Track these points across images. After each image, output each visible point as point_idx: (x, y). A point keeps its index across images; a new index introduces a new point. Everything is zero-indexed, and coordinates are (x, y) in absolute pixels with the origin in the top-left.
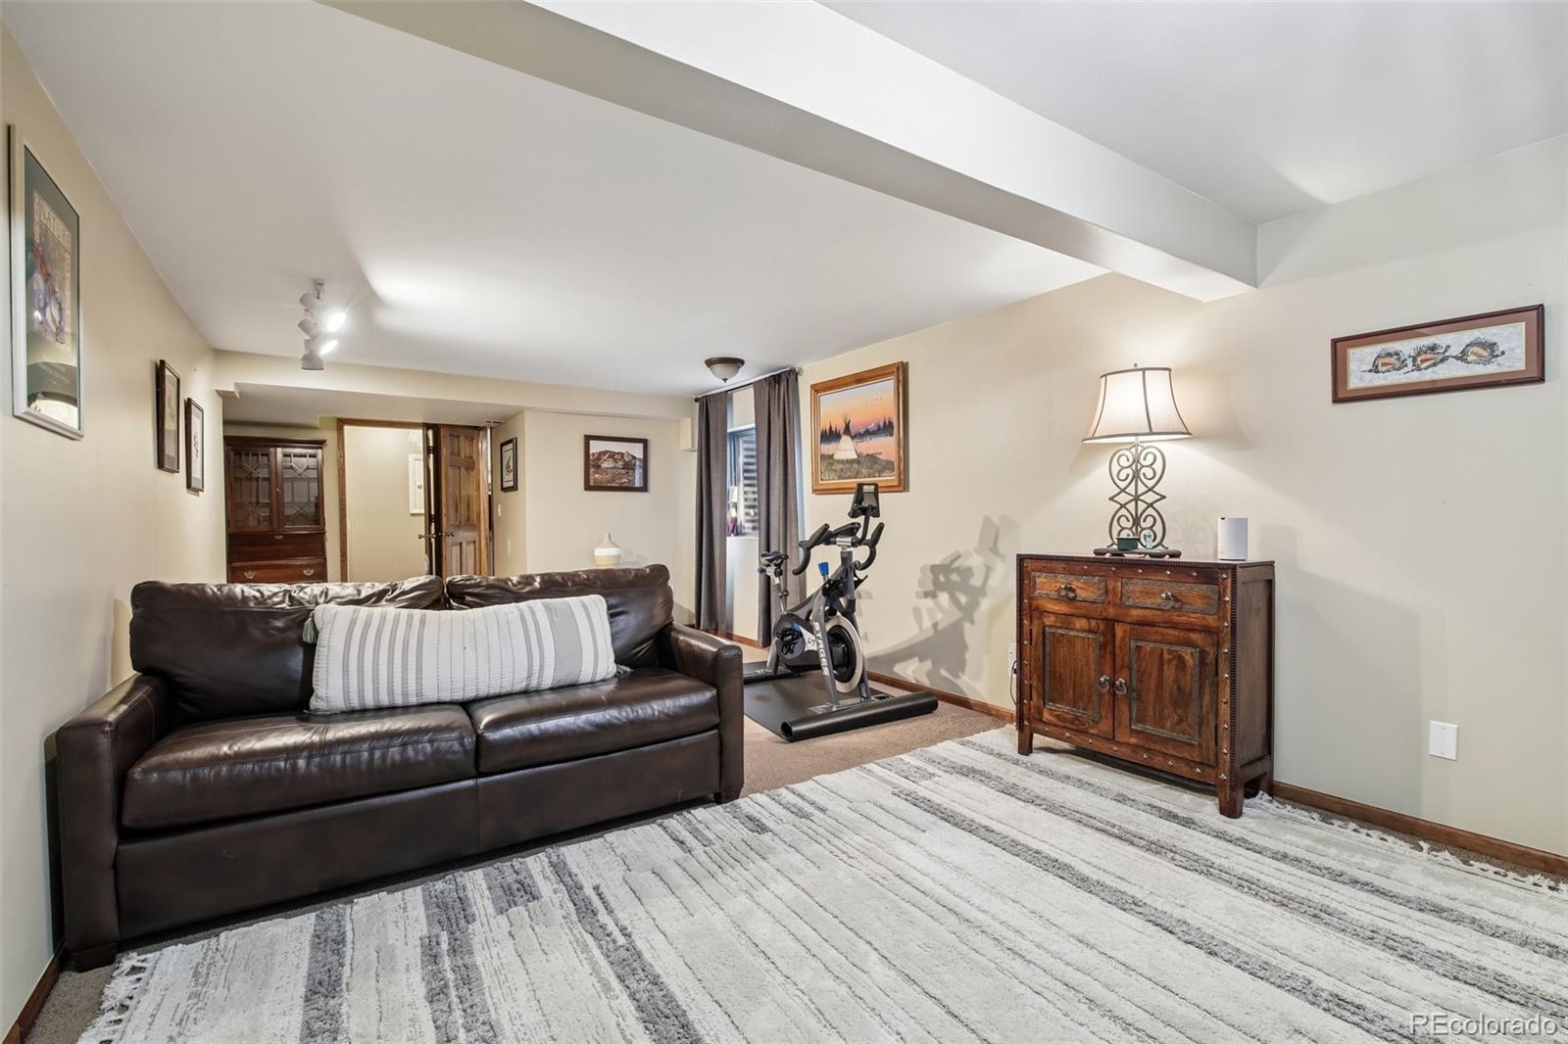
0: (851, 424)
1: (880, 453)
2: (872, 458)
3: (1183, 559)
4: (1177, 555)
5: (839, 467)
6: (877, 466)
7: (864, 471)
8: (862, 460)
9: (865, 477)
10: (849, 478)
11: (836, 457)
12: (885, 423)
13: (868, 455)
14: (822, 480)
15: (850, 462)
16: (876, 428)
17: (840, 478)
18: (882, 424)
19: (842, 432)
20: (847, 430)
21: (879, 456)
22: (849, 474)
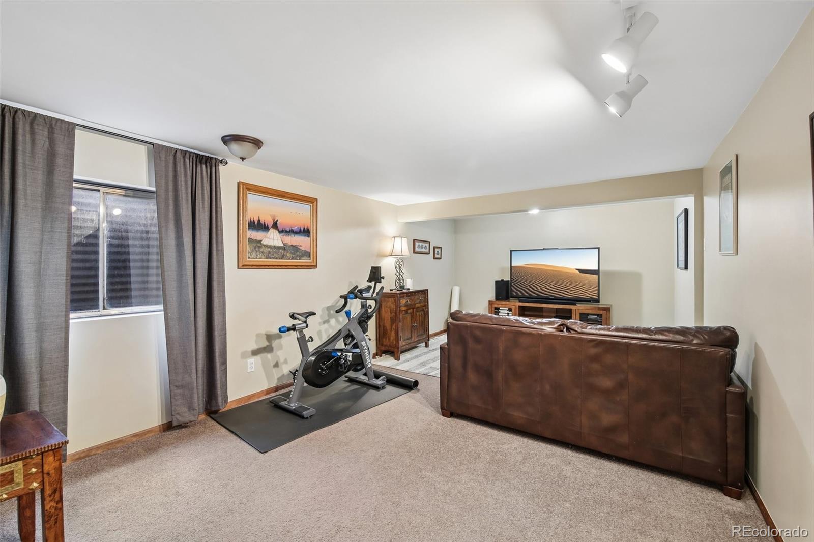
0: (278, 223)
1: (301, 246)
2: (295, 248)
3: (410, 290)
4: (409, 289)
5: (266, 250)
6: (298, 253)
7: (288, 255)
8: (287, 248)
9: (289, 259)
10: (276, 258)
11: (265, 242)
12: (304, 229)
13: (292, 245)
14: (249, 258)
15: (279, 248)
16: (298, 230)
17: (267, 258)
18: (302, 229)
19: (270, 226)
20: (275, 226)
21: (300, 247)
22: (275, 255)
